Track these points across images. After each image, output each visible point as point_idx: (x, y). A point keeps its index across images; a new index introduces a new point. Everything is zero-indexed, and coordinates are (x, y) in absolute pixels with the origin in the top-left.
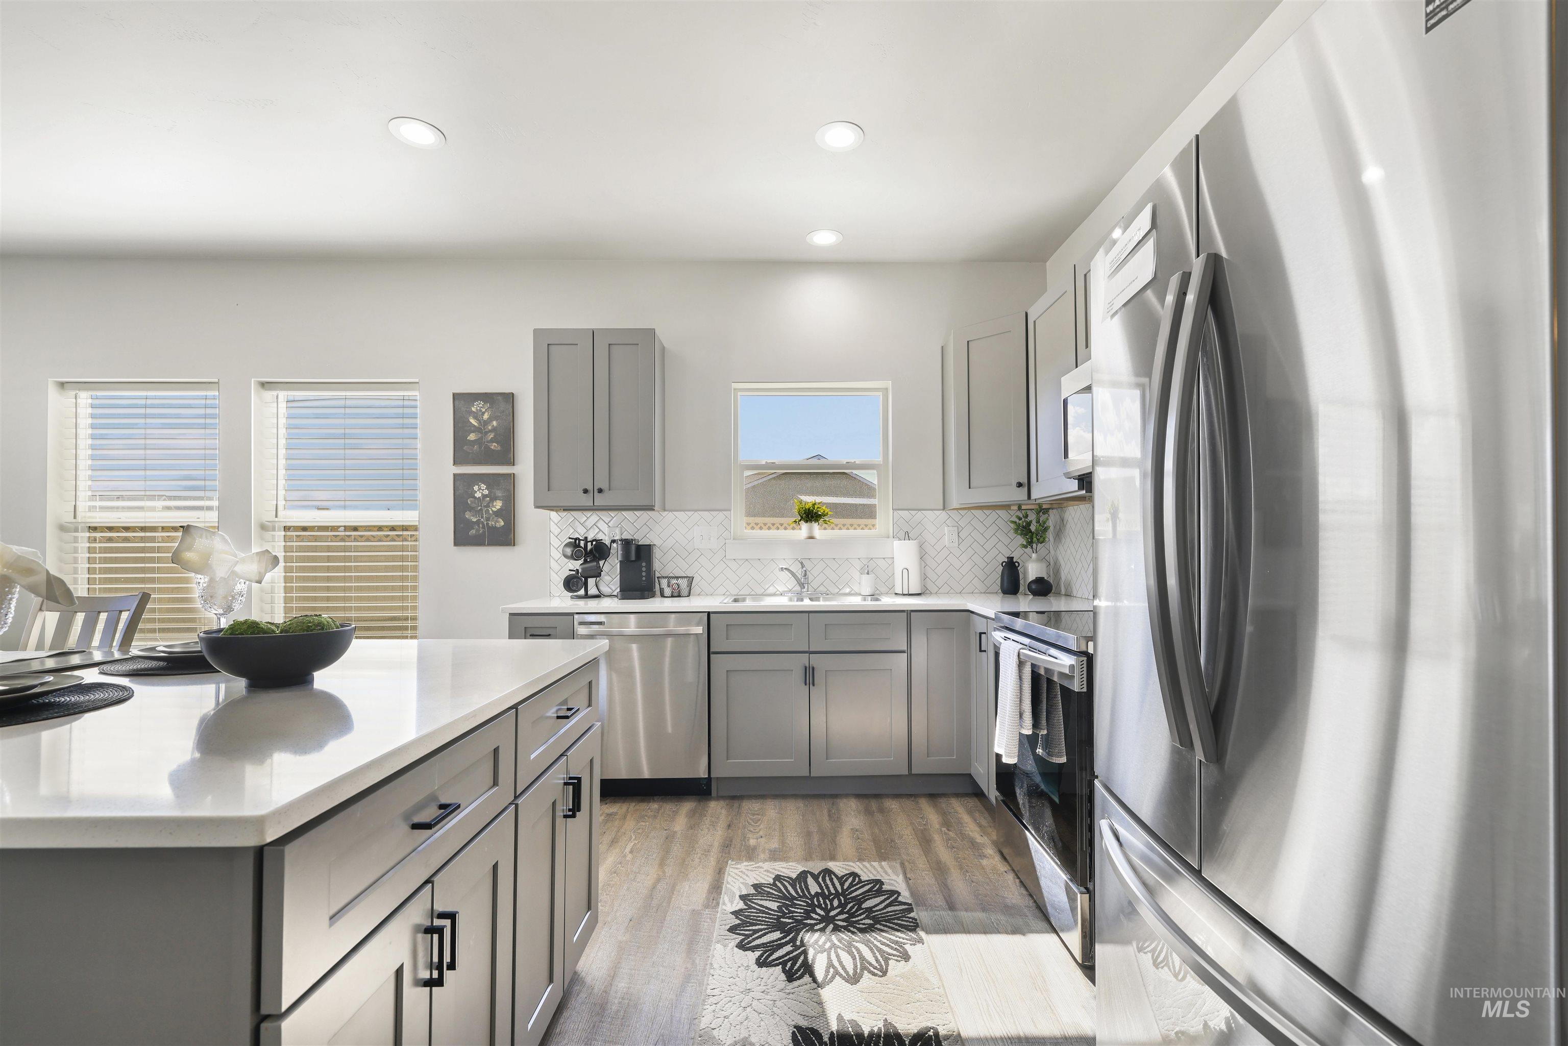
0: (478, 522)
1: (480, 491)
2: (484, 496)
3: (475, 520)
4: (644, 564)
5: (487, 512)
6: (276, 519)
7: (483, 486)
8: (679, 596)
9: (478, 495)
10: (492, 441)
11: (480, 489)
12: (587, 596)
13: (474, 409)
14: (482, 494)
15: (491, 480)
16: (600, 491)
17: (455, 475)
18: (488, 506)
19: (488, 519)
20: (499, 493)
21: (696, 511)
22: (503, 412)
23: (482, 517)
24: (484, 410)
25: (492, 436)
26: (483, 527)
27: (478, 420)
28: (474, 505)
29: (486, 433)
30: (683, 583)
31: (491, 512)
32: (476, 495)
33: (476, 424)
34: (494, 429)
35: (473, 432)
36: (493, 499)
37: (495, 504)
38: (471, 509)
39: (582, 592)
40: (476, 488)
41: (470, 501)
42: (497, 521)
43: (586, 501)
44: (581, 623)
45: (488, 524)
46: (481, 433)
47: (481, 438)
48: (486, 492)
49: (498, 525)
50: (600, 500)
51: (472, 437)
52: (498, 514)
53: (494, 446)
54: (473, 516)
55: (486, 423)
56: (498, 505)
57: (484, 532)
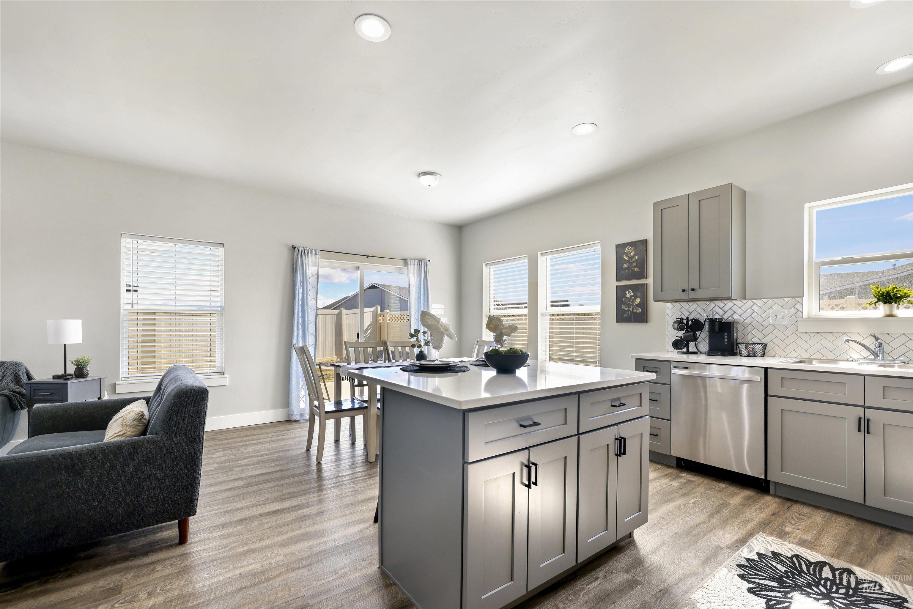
0: (628, 310)
1: (629, 294)
2: (631, 296)
3: (626, 309)
4: (726, 334)
5: (633, 304)
6: (547, 311)
7: (631, 291)
8: (754, 356)
9: (628, 296)
10: (635, 267)
11: (629, 293)
12: (688, 352)
13: (626, 251)
14: (630, 295)
15: (634, 288)
16: (693, 290)
17: (617, 286)
18: (633, 302)
19: (633, 309)
20: (639, 295)
21: (771, 298)
22: (641, 250)
23: (630, 307)
24: (631, 251)
25: (635, 264)
26: (631, 313)
27: (628, 257)
28: (626, 301)
29: (632, 263)
30: (758, 349)
31: (634, 304)
32: (627, 296)
33: (627, 259)
34: (636, 260)
35: (625, 263)
36: (636, 297)
37: (636, 300)
38: (624, 303)
39: (685, 350)
40: (627, 292)
41: (624, 299)
42: (638, 309)
43: (685, 296)
44: (675, 367)
45: (633, 311)
46: (630, 263)
47: (629, 266)
48: (632, 294)
49: (638, 311)
50: (693, 295)
51: (625, 266)
52: (638, 305)
53: (636, 269)
54: (626, 307)
55: (632, 257)
56: (638, 300)
57: (631, 315)
